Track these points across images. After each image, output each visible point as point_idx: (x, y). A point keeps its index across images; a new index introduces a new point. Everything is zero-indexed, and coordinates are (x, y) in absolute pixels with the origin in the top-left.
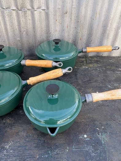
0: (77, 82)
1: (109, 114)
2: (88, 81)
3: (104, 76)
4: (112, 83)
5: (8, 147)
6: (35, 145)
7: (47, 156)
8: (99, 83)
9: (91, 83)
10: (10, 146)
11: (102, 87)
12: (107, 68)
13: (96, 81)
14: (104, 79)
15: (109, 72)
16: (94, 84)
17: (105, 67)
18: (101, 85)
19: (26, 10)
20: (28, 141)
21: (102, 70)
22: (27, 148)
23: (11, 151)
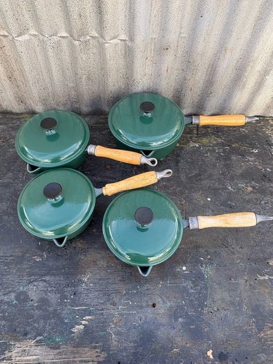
0: (179, 177)
1: (221, 237)
2: (197, 175)
3: (224, 165)
4: (236, 180)
5: (86, 280)
6: (119, 278)
7: (135, 291)
8: (215, 180)
9: (201, 180)
10: (88, 279)
11: (218, 189)
12: (233, 149)
13: (210, 177)
14: (223, 174)
15: (234, 158)
16: (206, 183)
17: (229, 146)
18: (216, 185)
19: (88, 38)
20: (111, 273)
21: (224, 151)
22: (110, 281)
23: (91, 285)
